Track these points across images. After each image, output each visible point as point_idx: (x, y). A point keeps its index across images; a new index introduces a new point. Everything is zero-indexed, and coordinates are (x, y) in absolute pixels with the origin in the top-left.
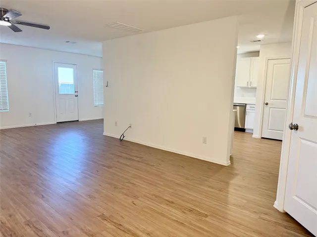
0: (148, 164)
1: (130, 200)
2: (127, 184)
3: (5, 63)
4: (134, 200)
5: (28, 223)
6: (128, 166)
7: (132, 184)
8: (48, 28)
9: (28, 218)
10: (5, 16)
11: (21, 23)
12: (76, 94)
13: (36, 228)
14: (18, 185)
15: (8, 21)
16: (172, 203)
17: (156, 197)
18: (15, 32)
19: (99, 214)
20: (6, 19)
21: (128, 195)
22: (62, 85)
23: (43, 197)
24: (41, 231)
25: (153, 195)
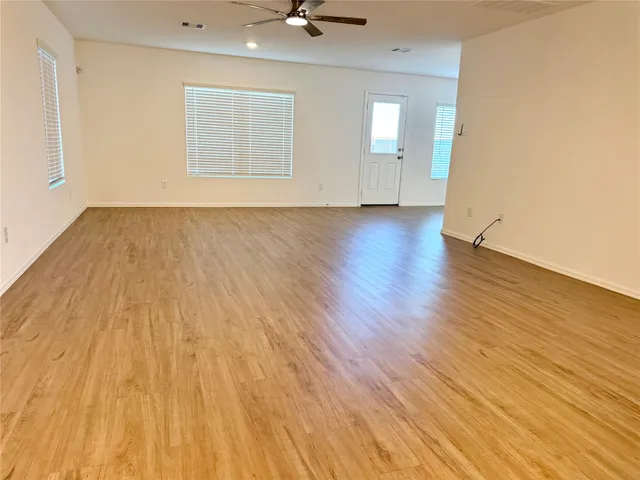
0: (528, 297)
1: (476, 347)
2: (476, 321)
3: (293, 97)
4: (483, 348)
5: (303, 336)
6: (483, 291)
7: (486, 322)
8: (362, 22)
9: (303, 330)
10: (300, 9)
11: (323, 19)
12: (400, 154)
13: (313, 345)
14: (294, 285)
15: (304, 17)
16: (571, 372)
17: (534, 353)
18: (312, 36)
19: (413, 353)
20: (301, 14)
21: (472, 338)
22: (377, 141)
23: (327, 306)
24: (319, 350)
25: (526, 350)
